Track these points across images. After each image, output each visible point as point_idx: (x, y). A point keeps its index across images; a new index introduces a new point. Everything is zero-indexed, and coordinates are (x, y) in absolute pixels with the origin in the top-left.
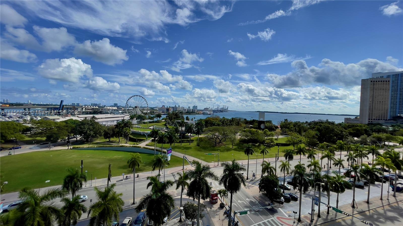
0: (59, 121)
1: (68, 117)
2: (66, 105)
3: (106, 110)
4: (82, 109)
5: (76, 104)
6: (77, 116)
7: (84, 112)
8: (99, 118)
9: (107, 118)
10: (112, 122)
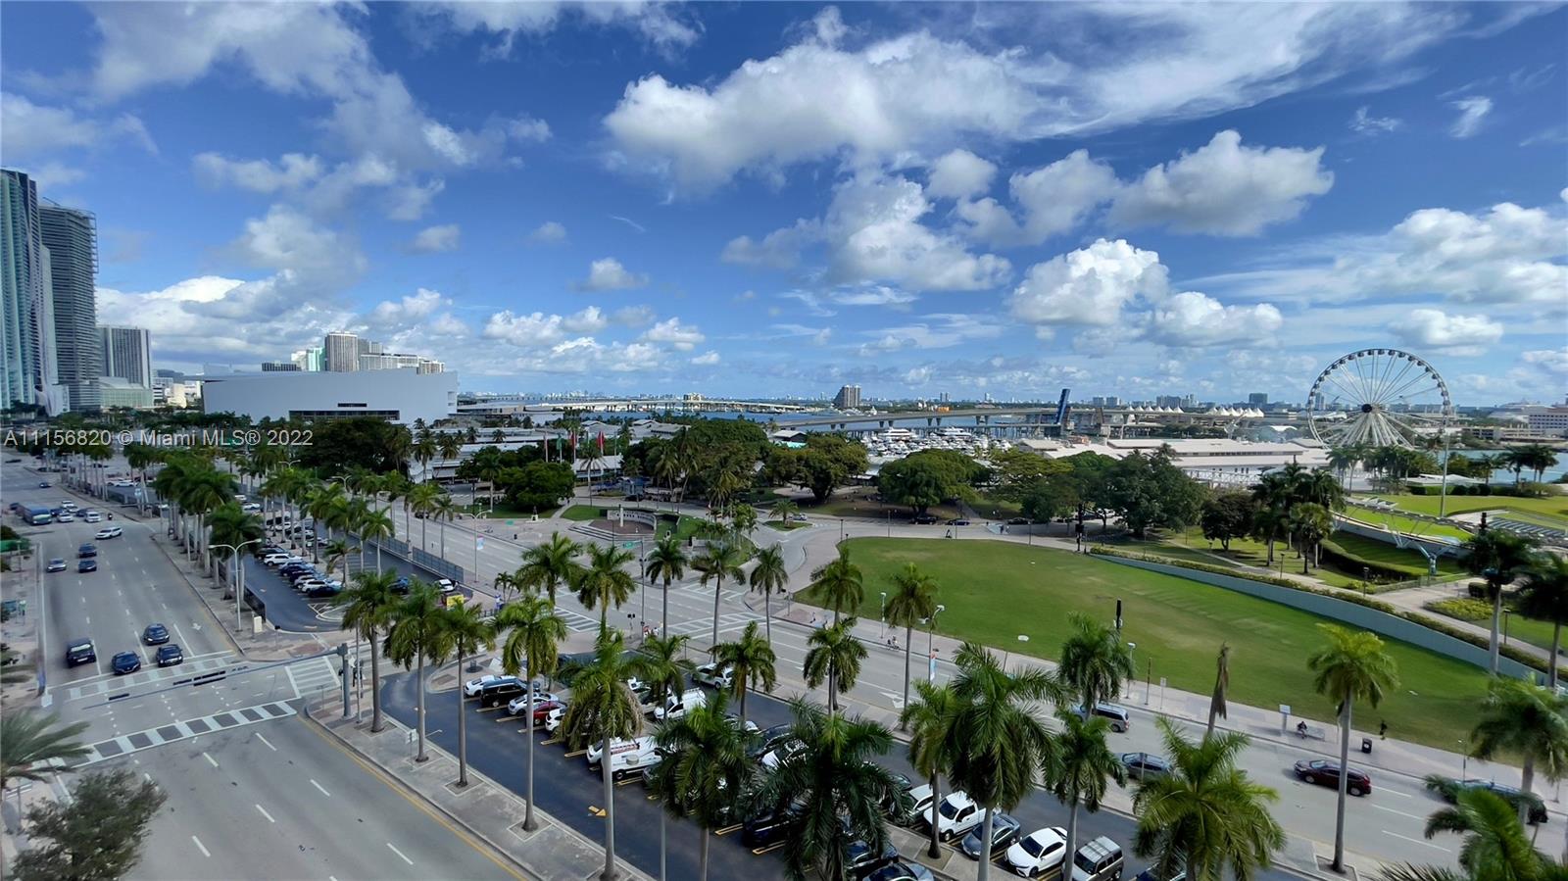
0: (1054, 455)
1: (1081, 443)
2: (1076, 406)
3: (1214, 420)
4: (1126, 416)
5: (1105, 399)
6: (1108, 444)
7: (1130, 427)
8: (1185, 454)
9: (1217, 454)
10: (1239, 472)
